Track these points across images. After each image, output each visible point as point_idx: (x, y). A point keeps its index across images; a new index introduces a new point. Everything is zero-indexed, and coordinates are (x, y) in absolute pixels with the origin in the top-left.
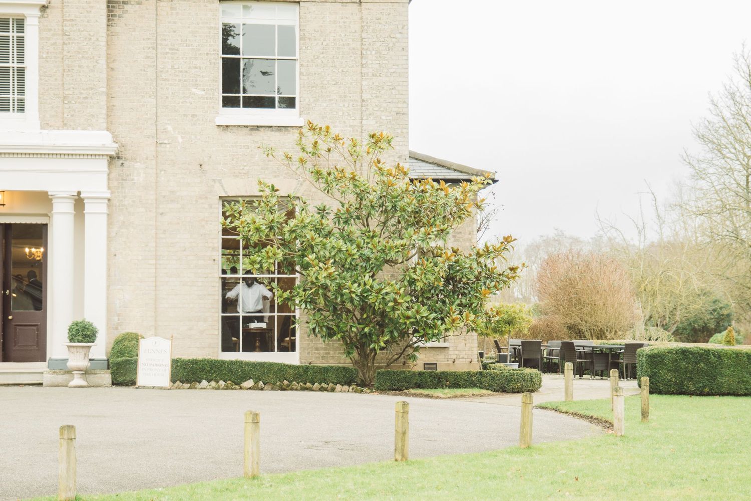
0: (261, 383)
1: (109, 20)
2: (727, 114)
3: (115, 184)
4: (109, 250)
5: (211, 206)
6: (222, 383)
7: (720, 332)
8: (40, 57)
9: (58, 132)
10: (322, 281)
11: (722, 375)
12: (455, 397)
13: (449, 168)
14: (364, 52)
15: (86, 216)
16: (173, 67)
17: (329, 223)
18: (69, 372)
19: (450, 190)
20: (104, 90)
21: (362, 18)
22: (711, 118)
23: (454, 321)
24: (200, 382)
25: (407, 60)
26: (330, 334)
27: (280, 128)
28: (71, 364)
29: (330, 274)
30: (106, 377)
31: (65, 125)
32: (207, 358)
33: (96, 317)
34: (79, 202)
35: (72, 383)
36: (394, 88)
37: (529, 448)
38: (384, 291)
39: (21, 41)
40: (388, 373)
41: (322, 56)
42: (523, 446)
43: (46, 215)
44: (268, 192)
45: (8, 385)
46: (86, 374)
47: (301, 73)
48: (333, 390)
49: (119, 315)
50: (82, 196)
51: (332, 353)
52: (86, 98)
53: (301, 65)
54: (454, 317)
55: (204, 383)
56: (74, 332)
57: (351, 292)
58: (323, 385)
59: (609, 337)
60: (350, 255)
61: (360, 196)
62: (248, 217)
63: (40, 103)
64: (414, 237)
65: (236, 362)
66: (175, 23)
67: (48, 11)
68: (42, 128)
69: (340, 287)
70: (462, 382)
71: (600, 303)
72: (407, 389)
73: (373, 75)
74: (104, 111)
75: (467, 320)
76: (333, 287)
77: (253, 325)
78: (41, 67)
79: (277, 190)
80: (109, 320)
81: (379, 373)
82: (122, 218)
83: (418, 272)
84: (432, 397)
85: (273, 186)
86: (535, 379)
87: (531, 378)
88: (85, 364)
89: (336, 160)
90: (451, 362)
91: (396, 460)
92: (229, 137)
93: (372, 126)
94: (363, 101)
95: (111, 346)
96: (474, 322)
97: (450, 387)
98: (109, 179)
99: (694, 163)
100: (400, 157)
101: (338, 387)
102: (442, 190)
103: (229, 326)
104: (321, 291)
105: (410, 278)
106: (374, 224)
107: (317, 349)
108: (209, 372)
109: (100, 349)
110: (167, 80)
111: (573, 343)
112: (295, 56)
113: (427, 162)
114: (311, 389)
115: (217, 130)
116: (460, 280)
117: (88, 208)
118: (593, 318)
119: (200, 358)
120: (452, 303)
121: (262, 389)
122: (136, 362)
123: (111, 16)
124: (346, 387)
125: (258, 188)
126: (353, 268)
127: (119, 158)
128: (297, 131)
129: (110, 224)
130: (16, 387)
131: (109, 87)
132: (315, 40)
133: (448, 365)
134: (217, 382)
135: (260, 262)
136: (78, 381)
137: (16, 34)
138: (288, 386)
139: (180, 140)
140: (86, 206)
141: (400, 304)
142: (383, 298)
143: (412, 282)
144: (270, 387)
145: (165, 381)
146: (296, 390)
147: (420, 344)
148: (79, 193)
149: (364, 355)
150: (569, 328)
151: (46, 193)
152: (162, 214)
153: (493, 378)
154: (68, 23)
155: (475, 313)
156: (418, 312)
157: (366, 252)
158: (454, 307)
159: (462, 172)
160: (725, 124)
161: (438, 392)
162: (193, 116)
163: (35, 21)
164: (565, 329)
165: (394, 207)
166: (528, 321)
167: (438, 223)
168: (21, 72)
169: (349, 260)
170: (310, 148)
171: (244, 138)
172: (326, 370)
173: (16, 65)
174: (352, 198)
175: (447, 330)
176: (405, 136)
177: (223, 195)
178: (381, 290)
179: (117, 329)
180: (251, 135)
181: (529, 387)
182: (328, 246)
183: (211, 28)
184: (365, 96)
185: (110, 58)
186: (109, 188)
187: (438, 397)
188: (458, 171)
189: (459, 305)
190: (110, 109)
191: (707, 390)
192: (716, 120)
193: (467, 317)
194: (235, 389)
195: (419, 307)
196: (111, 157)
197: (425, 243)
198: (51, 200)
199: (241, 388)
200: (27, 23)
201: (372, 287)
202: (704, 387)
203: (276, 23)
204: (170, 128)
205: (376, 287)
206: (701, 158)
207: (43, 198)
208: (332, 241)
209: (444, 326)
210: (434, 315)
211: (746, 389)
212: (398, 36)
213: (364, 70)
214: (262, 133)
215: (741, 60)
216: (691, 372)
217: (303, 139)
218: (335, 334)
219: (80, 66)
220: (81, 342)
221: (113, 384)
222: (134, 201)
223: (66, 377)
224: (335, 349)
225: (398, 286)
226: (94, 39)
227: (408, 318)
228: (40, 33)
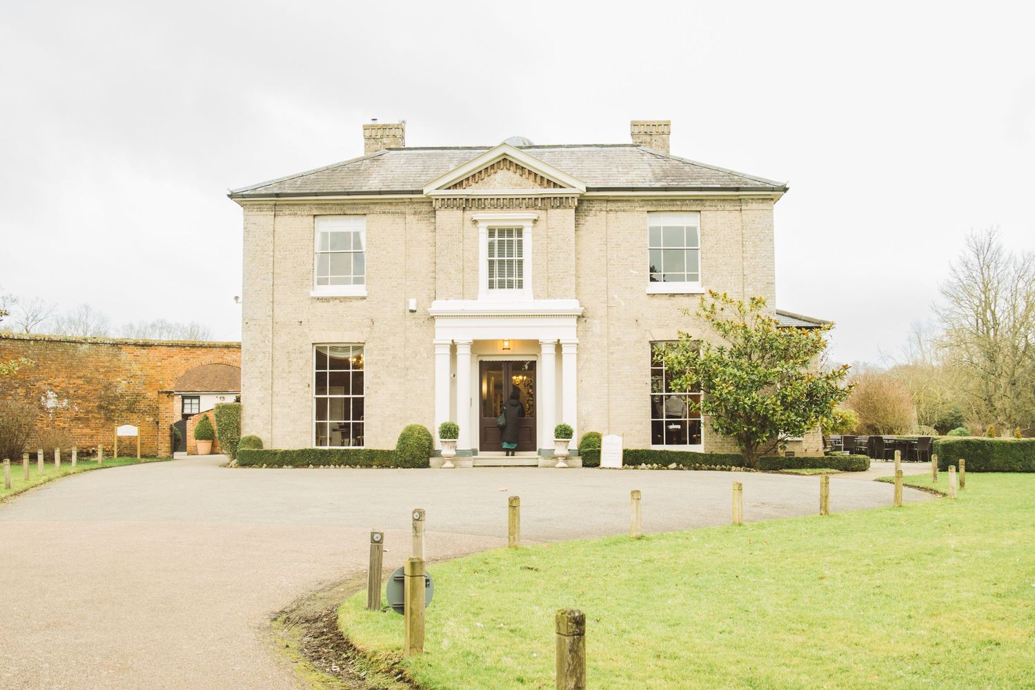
0: (681, 465)
1: (576, 227)
2: (962, 277)
3: (581, 334)
4: (577, 377)
5: (644, 348)
6: (655, 465)
7: (954, 429)
8: (533, 253)
9: (544, 301)
10: (724, 396)
11: (993, 458)
12: (815, 474)
13: (800, 319)
14: (744, 243)
15: (564, 356)
16: (617, 256)
17: (726, 357)
18: (556, 458)
19: (810, 334)
20: (574, 272)
21: (742, 221)
22: (951, 279)
23: (813, 423)
24: (640, 465)
25: (773, 247)
26: (728, 432)
27: (688, 295)
28: (557, 453)
29: (730, 391)
30: (578, 461)
31: (549, 296)
32: (644, 448)
33: (570, 421)
34: (559, 347)
35: (558, 465)
36: (765, 267)
37: (900, 506)
38: (766, 403)
39: (520, 243)
40: (767, 458)
41: (716, 246)
42: (896, 506)
43: (536, 355)
44: (684, 338)
45: (516, 466)
46: (566, 459)
47: (702, 258)
48: (730, 470)
49: (584, 420)
50: (561, 342)
51: (726, 445)
52: (562, 278)
53: (702, 253)
54: (813, 420)
55: (643, 465)
56: (559, 432)
57: (745, 403)
58: (723, 466)
59: (896, 433)
60: (743, 379)
61: (747, 339)
62: (672, 355)
63: (533, 282)
64: (786, 366)
65: (665, 451)
66: (619, 227)
67: (538, 223)
68: (535, 299)
69: (736, 400)
70: (818, 464)
71: (890, 409)
72: (781, 469)
73: (751, 258)
74: (574, 287)
75: (822, 422)
76: (732, 399)
77: (672, 427)
78: (533, 259)
79: (691, 337)
80: (578, 424)
81: (761, 459)
82: (585, 356)
83: (789, 389)
84: (799, 474)
85: (688, 335)
86: (867, 462)
87: (864, 461)
88: (566, 453)
89: (728, 315)
90: (804, 451)
91: (821, 514)
92: (655, 301)
93: (751, 292)
94: (744, 275)
95: (581, 441)
96: (826, 423)
97: (810, 468)
98: (577, 331)
99: (940, 311)
100: (770, 313)
101: (733, 468)
102: (804, 334)
103: (656, 428)
104: (723, 404)
105: (783, 393)
106: (755, 357)
107: (716, 442)
108: (647, 458)
109: (574, 443)
110: (614, 265)
111: (882, 437)
112: (697, 246)
113: (784, 315)
114: (714, 470)
115: (647, 297)
116: (816, 395)
117: (565, 350)
118: (885, 420)
119: (640, 449)
120: (810, 411)
121: (682, 469)
122: (599, 452)
123: (577, 225)
124: (739, 468)
125: (678, 336)
126: (744, 388)
127: (583, 317)
128: (699, 297)
129: (578, 360)
130: (522, 468)
131: (577, 271)
132: (711, 235)
133: (802, 453)
134: (652, 465)
135: (681, 385)
136: (561, 463)
137: (517, 239)
138: (699, 467)
139: (623, 304)
140: (563, 349)
141: (777, 411)
142: (766, 408)
143: (785, 397)
144: (687, 468)
145: (619, 464)
146: (705, 470)
147: (789, 439)
148: (559, 340)
149: (749, 446)
150: (868, 427)
151: (538, 341)
152: (612, 353)
153: (839, 461)
154: (550, 230)
155: (827, 417)
156: (789, 417)
157: (753, 377)
158: (812, 413)
159: (809, 322)
160: (961, 284)
161: (803, 471)
162: (631, 288)
163: (530, 230)
164: (866, 428)
165: (771, 346)
166: (856, 423)
167: (801, 356)
168: (520, 262)
169: (741, 382)
170: (709, 309)
171: (665, 302)
172: (725, 456)
173: (517, 258)
174: (740, 341)
175: (808, 429)
176: (773, 297)
177: (652, 340)
178: (764, 402)
179: (583, 429)
180: (670, 300)
181: (862, 468)
182: (728, 373)
183: (642, 230)
184: (745, 273)
185: (577, 252)
186: (577, 337)
187: (804, 475)
188: (807, 321)
189: (815, 412)
190: (577, 285)
191: (983, 468)
192: (955, 281)
193: (822, 420)
194: (664, 469)
195: (789, 413)
196: (579, 317)
197: (794, 370)
198: (540, 345)
199: (668, 469)
200: (524, 232)
201: (757, 400)
202: (981, 466)
203: (685, 225)
204: (616, 296)
205: (760, 400)
206: (946, 308)
207: (536, 344)
208: (729, 370)
209: (806, 427)
210: (799, 419)
211: (1010, 467)
212: (767, 231)
213: (745, 255)
214: (677, 299)
215: (971, 239)
216: (972, 456)
217: (704, 302)
218: (731, 432)
219: (558, 258)
220: (564, 438)
221: (583, 466)
222: (593, 345)
223: (553, 461)
224: (728, 443)
225: (774, 400)
226: (567, 240)
227: (782, 420)
228: (533, 237)
